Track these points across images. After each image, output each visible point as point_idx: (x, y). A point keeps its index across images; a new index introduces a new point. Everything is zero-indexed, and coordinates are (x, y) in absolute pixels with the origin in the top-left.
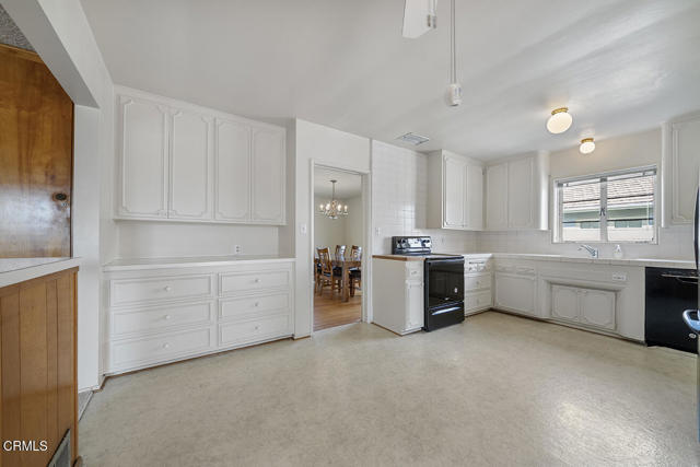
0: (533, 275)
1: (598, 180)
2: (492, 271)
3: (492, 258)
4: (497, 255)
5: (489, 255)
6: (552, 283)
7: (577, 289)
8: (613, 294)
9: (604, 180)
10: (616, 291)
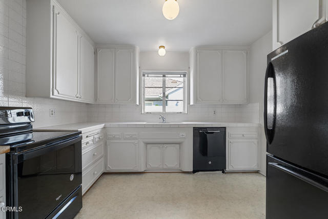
0: (136, 139)
1: (162, 76)
2: (105, 140)
3: (104, 128)
4: (108, 124)
5: (102, 125)
6: (147, 144)
7: (161, 146)
8: (178, 145)
9: (164, 76)
10: (179, 144)
